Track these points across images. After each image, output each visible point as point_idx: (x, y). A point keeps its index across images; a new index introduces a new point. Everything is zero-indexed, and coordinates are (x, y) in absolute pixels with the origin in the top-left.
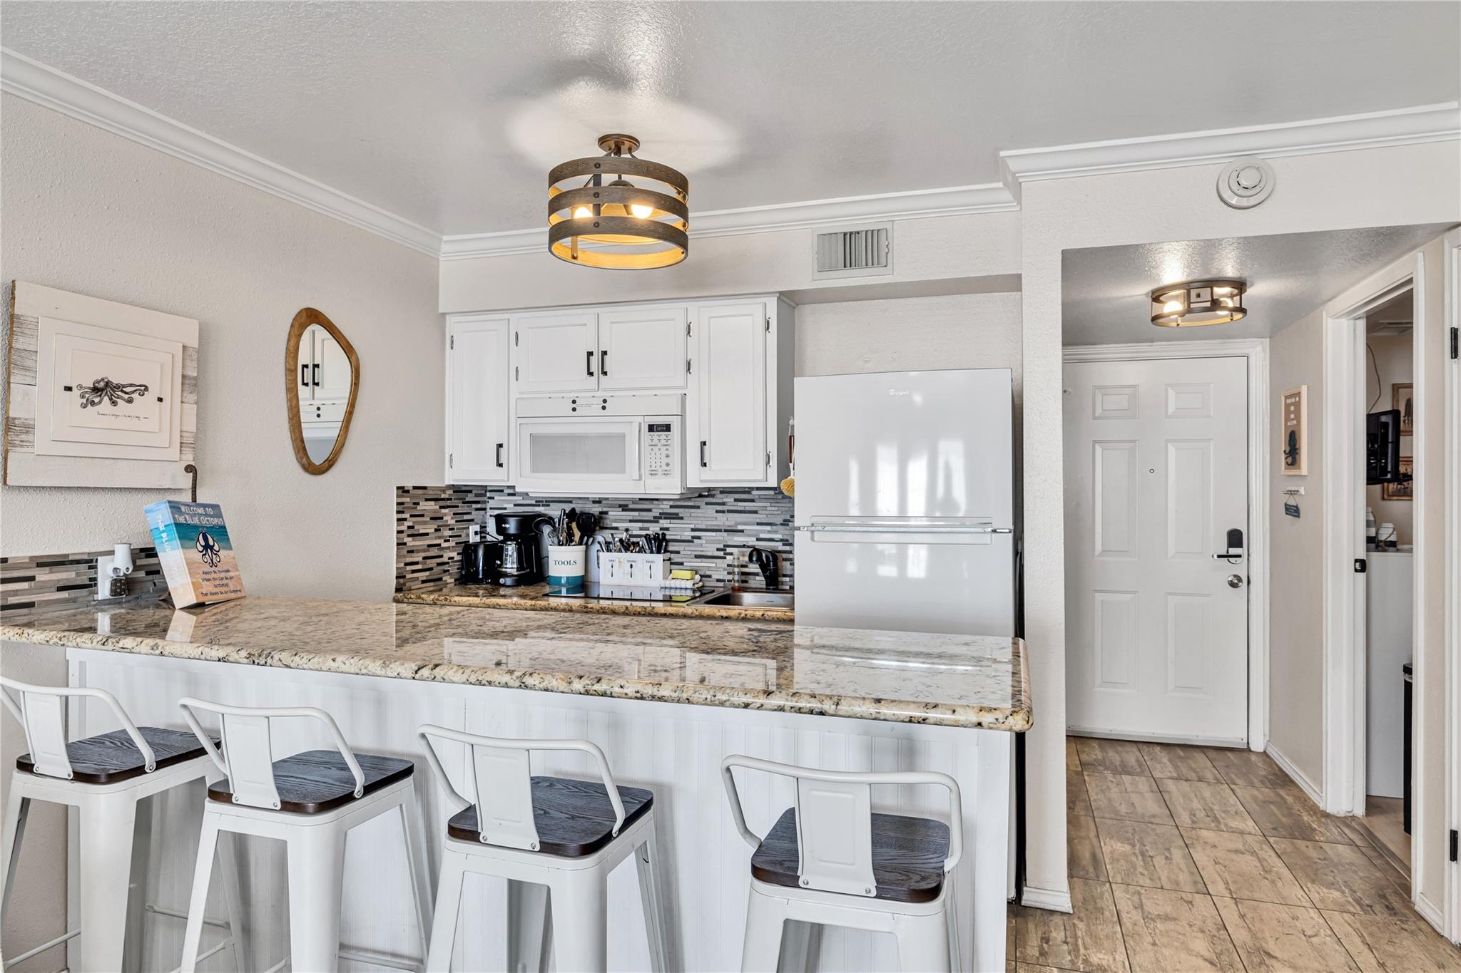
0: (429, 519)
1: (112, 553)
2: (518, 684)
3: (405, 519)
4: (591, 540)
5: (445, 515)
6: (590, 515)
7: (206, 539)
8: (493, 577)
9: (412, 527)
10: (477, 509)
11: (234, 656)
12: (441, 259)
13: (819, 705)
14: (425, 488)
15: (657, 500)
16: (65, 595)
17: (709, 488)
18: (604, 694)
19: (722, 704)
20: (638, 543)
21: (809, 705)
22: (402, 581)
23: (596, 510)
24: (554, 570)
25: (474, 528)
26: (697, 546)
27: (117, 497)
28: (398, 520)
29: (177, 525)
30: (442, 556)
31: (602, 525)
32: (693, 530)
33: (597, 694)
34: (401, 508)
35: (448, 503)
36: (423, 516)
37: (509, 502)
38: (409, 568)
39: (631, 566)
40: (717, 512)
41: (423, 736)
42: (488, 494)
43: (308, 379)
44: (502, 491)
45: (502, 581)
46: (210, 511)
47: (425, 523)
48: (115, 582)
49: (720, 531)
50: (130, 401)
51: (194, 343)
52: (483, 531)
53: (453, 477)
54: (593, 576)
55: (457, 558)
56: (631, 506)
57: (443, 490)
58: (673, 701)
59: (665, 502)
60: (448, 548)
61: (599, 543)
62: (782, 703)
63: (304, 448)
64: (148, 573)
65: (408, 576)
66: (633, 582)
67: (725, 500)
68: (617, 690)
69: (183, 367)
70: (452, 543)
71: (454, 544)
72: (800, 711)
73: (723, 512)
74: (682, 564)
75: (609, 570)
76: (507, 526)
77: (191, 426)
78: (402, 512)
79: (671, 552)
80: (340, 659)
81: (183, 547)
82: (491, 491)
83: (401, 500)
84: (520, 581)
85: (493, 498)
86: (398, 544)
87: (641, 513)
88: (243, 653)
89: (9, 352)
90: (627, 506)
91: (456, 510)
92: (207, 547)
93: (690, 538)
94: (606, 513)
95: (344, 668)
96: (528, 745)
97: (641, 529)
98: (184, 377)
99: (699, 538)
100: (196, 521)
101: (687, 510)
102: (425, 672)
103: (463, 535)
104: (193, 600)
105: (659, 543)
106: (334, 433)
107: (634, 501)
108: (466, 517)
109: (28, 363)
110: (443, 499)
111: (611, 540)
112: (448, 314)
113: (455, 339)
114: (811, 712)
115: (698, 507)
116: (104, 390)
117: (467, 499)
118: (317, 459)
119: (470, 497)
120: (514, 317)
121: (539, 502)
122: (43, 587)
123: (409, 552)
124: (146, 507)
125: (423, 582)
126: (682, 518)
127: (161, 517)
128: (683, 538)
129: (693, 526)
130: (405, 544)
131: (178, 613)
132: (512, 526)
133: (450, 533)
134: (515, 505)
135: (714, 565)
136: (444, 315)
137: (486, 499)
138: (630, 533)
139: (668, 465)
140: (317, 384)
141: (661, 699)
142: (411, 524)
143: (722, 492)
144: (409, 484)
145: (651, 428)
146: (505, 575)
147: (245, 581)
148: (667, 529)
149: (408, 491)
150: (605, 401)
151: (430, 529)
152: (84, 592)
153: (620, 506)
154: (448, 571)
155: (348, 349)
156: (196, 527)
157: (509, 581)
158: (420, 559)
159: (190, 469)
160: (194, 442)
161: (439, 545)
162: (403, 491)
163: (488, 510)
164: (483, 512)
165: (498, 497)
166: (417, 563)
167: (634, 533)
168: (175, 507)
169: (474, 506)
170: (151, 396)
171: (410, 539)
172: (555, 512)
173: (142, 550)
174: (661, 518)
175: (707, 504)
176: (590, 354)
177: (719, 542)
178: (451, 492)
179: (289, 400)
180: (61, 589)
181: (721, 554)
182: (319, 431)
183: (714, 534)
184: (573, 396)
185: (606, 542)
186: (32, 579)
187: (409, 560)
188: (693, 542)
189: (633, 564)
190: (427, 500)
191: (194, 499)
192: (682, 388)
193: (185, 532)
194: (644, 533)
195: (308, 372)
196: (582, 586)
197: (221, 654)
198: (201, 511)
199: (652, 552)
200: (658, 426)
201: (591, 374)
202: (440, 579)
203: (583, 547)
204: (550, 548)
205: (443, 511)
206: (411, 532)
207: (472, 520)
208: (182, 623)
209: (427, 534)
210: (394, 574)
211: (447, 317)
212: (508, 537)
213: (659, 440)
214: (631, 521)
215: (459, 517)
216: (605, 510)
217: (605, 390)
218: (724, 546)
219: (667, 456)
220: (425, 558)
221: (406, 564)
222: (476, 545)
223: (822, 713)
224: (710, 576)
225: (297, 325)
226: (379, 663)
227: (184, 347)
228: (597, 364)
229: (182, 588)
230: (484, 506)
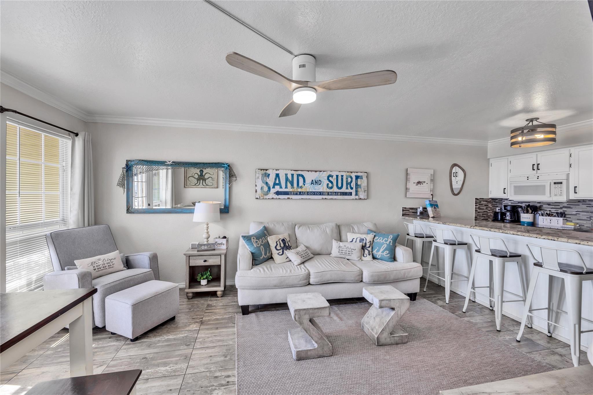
0: (484, 205)
1: (420, 208)
2: (489, 230)
3: (477, 205)
4: (536, 213)
5: (489, 205)
6: (536, 207)
7: (434, 206)
8: (503, 220)
9: (479, 207)
10: (499, 204)
11: (440, 223)
12: (488, 146)
13: (553, 239)
14: (483, 199)
15: (562, 203)
16: (413, 214)
17: (583, 200)
18: (506, 233)
19: (531, 237)
20: (553, 214)
21: (551, 238)
22: (476, 218)
23: (538, 205)
24: (522, 220)
25: (497, 209)
26: (578, 216)
27: (417, 199)
28: (475, 205)
29: (430, 204)
30: (488, 214)
31: (540, 209)
32: (576, 212)
33: (505, 233)
34: (476, 203)
35: (490, 202)
36: (482, 205)
37: (510, 202)
38: (478, 216)
39: (550, 220)
40: (587, 207)
41: (471, 235)
42: (503, 200)
43: (455, 175)
44: (507, 200)
45: (505, 221)
46: (435, 202)
47: (483, 206)
48: (420, 212)
49: (589, 212)
50: (423, 184)
51: (432, 173)
52: (501, 209)
53: (491, 196)
54: (537, 222)
55: (492, 215)
56: (552, 204)
57: (489, 199)
58: (520, 235)
59: (565, 203)
60: (490, 212)
61: (539, 214)
62: (544, 237)
63: (453, 191)
64: (425, 212)
65: (478, 218)
66: (551, 225)
67: (590, 203)
68: (509, 233)
69: (431, 178)
70: (491, 211)
71: (492, 212)
72: (549, 239)
73: (590, 207)
74: (572, 221)
75: (542, 221)
76: (507, 208)
77: (432, 187)
78: (477, 204)
79: (567, 218)
80: (457, 224)
81: (431, 207)
82: (504, 200)
83: (476, 201)
84: (512, 222)
85: (504, 201)
86: (475, 211)
87: (555, 206)
88: (442, 222)
89: (407, 179)
90: (550, 204)
91: (492, 204)
92: (435, 208)
93: (575, 214)
94: (542, 206)
95: (458, 226)
96: (489, 238)
97: (555, 211)
98: (431, 179)
99: (579, 214)
100: (433, 203)
101: (574, 206)
102: (472, 227)
103: (494, 210)
104: (433, 216)
105: (562, 215)
106: (460, 187)
107: (553, 203)
108: (495, 206)
109: (409, 180)
110: (488, 201)
111: (543, 213)
112: (491, 158)
113: (492, 164)
114: (552, 240)
115: (579, 205)
116: (419, 183)
117: (496, 201)
118: (456, 192)
119: (497, 201)
120: (509, 157)
121: (519, 203)
122: (410, 212)
123: (478, 212)
124: (425, 201)
125: (482, 219)
126: (572, 208)
127: (427, 202)
128: (572, 214)
129: (576, 211)
130: (477, 211)
131: (430, 218)
132: (509, 208)
133: (490, 209)
134: (511, 203)
135: (585, 222)
136: (489, 159)
137: (502, 201)
138: (551, 211)
139: (561, 193)
140: (457, 176)
141: (518, 235)
142: (479, 206)
143: (589, 201)
144: (478, 198)
145: (555, 183)
146: (506, 220)
147: (441, 214)
148: (566, 211)
149: (478, 199)
150: (538, 177)
151: (484, 208)
152: (416, 213)
153: (547, 204)
154: (490, 218)
155: (463, 170)
156: (433, 204)
157: (507, 221)
158: (481, 214)
159: (432, 195)
160: (432, 190)
161: (487, 212)
162: (477, 199)
163: (503, 204)
164: (501, 205)
165: (506, 201)
166: (480, 215)
167: (553, 211)
168: (430, 201)
169: (498, 203)
170: (426, 183)
171: (479, 210)
172: (523, 205)
173: (424, 208)
174: (563, 208)
175: (582, 204)
176: (534, 165)
177: (588, 215)
178: (491, 200)
179: (450, 182)
180: (413, 213)
181: (589, 219)
182: (457, 186)
183: (586, 213)
184: (528, 176)
185: (542, 214)
186: (409, 211)
187: (478, 214)
188: (576, 215)
189: (551, 220)
190: (484, 201)
191: (432, 200)
192: (568, 172)
193: (432, 205)
194: (556, 212)
195: (455, 174)
196: (533, 224)
197: (438, 222)
198: (434, 202)
199: (558, 217)
200: (557, 182)
201: (534, 170)
202: (487, 219)
203: (533, 215)
204: (521, 214)
205: (488, 204)
206: (479, 208)
207: (498, 206)
208: (430, 219)
209: (484, 209)
210: (474, 217)
211: (490, 159)
212: (508, 211)
213: (558, 186)
214: (551, 208)
215: (493, 206)
216: (542, 205)
217: (539, 174)
218: (590, 217)
219: (561, 191)
220: (483, 214)
221: (477, 215)
222: (498, 212)
223: (554, 240)
224: (584, 226)
225: (452, 167)
226: (464, 225)
227: (431, 174)
228: (536, 167)
229: (431, 214)
230: (501, 203)
